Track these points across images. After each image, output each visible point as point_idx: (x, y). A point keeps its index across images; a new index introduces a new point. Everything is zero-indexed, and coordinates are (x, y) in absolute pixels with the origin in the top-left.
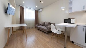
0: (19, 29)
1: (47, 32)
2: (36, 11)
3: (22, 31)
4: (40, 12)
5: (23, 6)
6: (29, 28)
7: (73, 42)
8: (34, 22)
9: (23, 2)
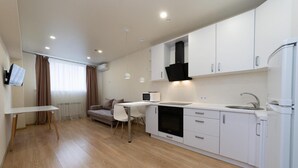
0: (33, 122)
1: (111, 124)
2: (88, 68)
3: (46, 127)
4: (102, 71)
5: (45, 55)
6: (68, 119)
7: (150, 135)
8: (83, 100)
9: (47, 48)
